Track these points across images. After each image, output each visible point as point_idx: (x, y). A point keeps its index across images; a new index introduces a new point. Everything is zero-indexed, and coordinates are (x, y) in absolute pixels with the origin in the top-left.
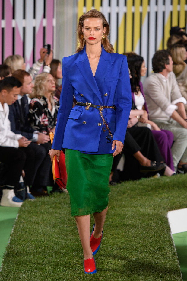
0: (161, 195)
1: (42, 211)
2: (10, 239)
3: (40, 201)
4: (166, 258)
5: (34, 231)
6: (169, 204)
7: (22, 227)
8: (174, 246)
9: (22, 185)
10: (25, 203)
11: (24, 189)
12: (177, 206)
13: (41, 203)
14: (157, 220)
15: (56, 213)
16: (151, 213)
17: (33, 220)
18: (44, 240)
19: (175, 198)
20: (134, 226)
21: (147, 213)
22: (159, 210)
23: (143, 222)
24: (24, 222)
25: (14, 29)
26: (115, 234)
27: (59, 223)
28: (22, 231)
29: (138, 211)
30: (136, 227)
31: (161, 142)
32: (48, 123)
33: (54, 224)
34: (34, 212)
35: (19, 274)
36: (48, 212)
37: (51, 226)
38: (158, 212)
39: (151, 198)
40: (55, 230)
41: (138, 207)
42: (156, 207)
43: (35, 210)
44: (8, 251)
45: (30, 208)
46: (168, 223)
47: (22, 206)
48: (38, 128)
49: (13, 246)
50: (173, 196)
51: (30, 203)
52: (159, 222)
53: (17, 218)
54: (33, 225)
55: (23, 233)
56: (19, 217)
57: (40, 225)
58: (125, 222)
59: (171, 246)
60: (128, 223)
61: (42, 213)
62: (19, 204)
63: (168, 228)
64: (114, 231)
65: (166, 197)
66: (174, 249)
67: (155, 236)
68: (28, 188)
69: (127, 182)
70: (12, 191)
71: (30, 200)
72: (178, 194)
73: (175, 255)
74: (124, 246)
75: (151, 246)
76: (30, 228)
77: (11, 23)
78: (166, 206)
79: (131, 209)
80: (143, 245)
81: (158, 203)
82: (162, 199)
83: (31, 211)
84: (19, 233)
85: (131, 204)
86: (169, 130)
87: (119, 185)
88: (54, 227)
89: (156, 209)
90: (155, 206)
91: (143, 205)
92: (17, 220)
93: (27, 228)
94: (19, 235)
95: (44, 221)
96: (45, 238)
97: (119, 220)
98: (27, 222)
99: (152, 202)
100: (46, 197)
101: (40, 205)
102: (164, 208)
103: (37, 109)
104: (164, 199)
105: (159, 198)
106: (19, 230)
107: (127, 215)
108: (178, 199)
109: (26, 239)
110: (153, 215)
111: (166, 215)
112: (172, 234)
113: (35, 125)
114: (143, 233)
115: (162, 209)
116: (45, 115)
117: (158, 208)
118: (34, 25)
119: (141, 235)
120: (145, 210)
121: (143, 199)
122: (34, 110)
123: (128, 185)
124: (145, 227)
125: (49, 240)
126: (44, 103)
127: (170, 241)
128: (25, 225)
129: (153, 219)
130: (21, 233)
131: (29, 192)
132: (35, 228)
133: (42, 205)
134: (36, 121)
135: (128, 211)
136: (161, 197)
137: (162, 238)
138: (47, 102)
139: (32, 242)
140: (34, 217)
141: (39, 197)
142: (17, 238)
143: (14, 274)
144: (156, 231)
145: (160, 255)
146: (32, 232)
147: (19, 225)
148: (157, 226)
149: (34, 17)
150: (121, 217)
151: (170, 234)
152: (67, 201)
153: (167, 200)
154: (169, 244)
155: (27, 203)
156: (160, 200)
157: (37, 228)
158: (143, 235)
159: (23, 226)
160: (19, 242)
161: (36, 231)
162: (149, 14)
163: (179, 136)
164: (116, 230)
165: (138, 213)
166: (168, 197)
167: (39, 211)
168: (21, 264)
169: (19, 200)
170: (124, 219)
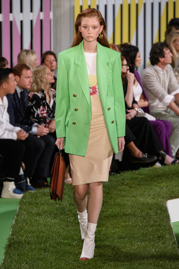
0: (160, 185)
1: (43, 202)
2: (11, 231)
3: (40, 193)
4: (166, 247)
5: (35, 222)
6: (168, 193)
7: (23, 219)
8: (174, 234)
9: (23, 177)
10: (26, 195)
11: (25, 181)
12: (176, 195)
13: (41, 194)
14: (157, 209)
15: (56, 204)
16: (151, 203)
17: (34, 212)
18: (45, 231)
19: (174, 187)
20: (134, 215)
21: (146, 203)
22: (158, 199)
23: (142, 211)
24: (25, 213)
25: (11, 22)
26: (115, 224)
27: (60, 214)
28: (23, 222)
29: (137, 200)
30: (136, 216)
31: (159, 131)
32: (47, 115)
33: (55, 215)
34: (34, 203)
35: (21, 265)
36: (48, 203)
37: (52, 217)
38: (157, 201)
39: (150, 187)
40: (56, 220)
41: (138, 197)
42: (156, 196)
43: (36, 202)
44: (10, 243)
45: (31, 200)
46: (167, 212)
47: (23, 197)
48: (37, 120)
49: (15, 237)
50: (172, 185)
51: (31, 194)
52: (159, 211)
53: (17, 210)
54: (34, 216)
55: (24, 224)
56: (20, 208)
57: (41, 217)
58: (125, 211)
59: (171, 235)
60: (128, 213)
61: (43, 204)
62: (20, 196)
63: (168, 217)
64: (114, 220)
65: (164, 186)
66: (174, 238)
67: (155, 225)
68: (28, 180)
69: (126, 172)
70: (13, 183)
71: (30, 191)
72: (177, 183)
73: (174, 243)
74: (124, 235)
75: (151, 235)
76: (31, 219)
77: (8, 17)
78: (165, 195)
79: (130, 198)
80: (143, 234)
81: (157, 192)
82: (161, 188)
83: (32, 203)
84: (20, 224)
85: (130, 194)
86: (167, 120)
87: (118, 175)
88: (55, 217)
89: (155, 198)
90: (154, 195)
91: (142, 195)
92: (18, 211)
93: (28, 219)
94: (21, 226)
95: (45, 212)
96: (46, 229)
97: (119, 209)
98: (28, 213)
99: (151, 192)
100: (47, 188)
101: (40, 196)
102: (163, 197)
103: (35, 101)
104: (163, 188)
105: (158, 188)
106: (20, 221)
107: (127, 204)
108: (177, 188)
109: (27, 230)
110: (153, 204)
111: (166, 204)
112: (172, 223)
113: (34, 117)
114: (143, 223)
115: (161, 198)
116: (43, 107)
117: (158, 197)
118: (31, 19)
119: (141, 225)
120: (144, 199)
121: (143, 188)
122: (32, 103)
123: (127, 175)
124: (145, 216)
125: (50, 230)
126: (42, 96)
127: (170, 229)
128: (26, 217)
129: (152, 208)
130: (22, 224)
131: (29, 184)
132: (36, 219)
133: (42, 196)
134: (35, 114)
135: (127, 200)
136: (161, 186)
137: (162, 227)
138: (45, 94)
139: (33, 233)
140: (35, 208)
141: (40, 188)
142: (19, 229)
143: (16, 265)
144: (156, 220)
145: (160, 244)
146: (33, 223)
147: (21, 217)
148: (157, 215)
149: (31, 11)
150: (121, 206)
151: (169, 222)
152: (67, 193)
153: (166, 189)
154: (169, 233)
155: (28, 195)
156: (159, 190)
157: (38, 219)
158: (142, 225)
159: (24, 217)
160: (21, 233)
161: (37, 222)
162: (145, 5)
163: (177, 126)
164: (116, 220)
165: (138, 202)
166: (167, 186)
167: (40, 202)
168: (22, 255)
169: (20, 191)
170: (124, 209)
